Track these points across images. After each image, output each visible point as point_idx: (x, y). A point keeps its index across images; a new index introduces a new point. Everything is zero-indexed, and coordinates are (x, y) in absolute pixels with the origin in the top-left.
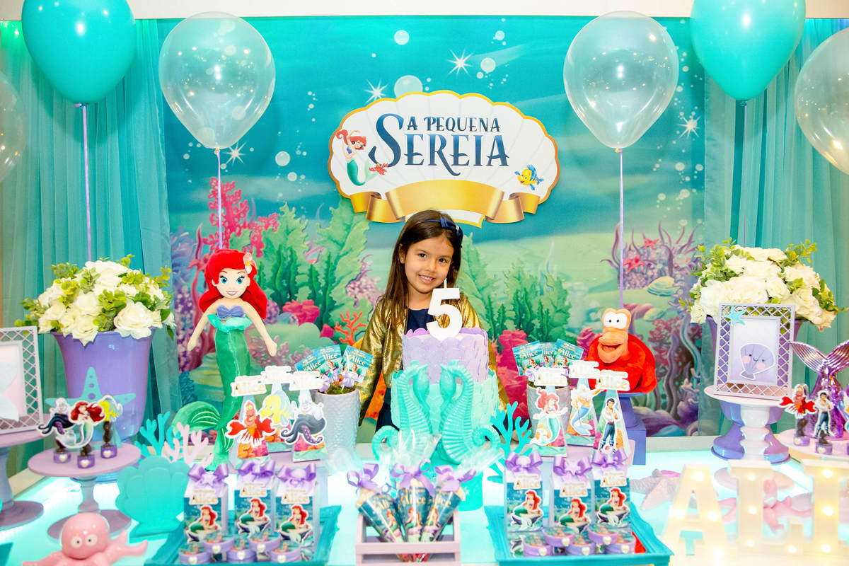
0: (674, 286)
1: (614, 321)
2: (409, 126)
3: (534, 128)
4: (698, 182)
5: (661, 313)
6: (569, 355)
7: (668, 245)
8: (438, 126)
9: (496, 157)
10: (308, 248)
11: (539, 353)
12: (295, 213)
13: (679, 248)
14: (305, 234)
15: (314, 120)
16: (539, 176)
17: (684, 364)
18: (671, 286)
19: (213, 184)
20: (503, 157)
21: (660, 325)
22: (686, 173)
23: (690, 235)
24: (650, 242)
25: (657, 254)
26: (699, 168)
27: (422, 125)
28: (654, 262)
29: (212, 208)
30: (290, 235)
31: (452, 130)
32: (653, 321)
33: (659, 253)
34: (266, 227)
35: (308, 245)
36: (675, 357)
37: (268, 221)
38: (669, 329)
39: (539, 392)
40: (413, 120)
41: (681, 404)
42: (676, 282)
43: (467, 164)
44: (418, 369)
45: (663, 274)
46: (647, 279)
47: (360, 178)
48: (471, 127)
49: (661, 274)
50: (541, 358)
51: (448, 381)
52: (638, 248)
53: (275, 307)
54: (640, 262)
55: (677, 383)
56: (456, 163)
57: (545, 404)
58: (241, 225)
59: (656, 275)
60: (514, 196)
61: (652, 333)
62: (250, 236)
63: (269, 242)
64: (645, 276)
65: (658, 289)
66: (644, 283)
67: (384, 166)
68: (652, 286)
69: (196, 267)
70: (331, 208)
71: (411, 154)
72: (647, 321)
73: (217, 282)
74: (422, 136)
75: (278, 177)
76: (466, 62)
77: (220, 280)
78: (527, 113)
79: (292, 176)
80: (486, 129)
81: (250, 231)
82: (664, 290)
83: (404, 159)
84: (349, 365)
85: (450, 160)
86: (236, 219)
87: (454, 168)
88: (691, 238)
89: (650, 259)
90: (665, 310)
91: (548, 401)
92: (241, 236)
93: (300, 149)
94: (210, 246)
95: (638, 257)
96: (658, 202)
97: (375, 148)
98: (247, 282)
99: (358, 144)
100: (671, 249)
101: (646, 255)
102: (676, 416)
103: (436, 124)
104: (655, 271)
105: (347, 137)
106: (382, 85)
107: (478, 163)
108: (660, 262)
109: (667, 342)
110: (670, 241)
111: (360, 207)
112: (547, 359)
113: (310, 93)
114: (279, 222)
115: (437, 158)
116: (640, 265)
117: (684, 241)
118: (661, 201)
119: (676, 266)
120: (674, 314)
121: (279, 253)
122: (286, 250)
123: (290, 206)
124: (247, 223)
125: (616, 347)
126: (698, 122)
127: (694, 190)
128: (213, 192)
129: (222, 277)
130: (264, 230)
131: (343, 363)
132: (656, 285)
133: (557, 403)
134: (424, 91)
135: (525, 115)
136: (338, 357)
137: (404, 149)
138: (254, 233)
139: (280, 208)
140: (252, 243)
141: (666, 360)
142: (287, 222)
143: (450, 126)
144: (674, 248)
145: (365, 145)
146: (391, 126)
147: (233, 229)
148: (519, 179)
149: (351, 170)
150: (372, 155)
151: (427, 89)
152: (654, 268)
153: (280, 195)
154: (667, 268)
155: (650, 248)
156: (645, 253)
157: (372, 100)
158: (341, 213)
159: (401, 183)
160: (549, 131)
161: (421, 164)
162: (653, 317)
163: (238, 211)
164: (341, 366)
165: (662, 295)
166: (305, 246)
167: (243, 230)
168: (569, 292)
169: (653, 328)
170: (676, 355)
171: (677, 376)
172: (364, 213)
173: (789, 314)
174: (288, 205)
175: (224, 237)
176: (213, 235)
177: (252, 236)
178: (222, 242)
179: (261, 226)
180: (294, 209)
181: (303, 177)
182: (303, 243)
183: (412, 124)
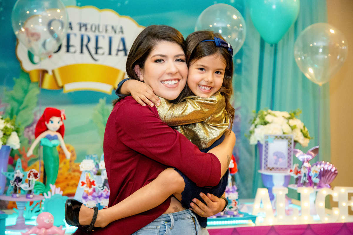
2: (68, 28)
8: (86, 29)
9: (121, 51)
20: (125, 50)
26: (239, 61)
27: (76, 27)
31: (94, 31)
40: (70, 24)
43: (103, 54)
47: (36, 59)
48: (106, 30)
56: (96, 53)
67: (51, 52)
70: (14, 78)
71: (68, 46)
73: (48, 123)
77: (50, 122)
80: (115, 32)
83: (64, 49)
87: (95, 56)
97: (46, 41)
99: (36, 37)
103: (85, 27)
105: (28, 32)
107: (110, 53)
111: (35, 78)
115: (85, 49)
129: (51, 120)
135: (140, 25)
137: (64, 43)
143: (94, 29)
145: (39, 38)
150: (44, 45)
151: (79, 4)
158: (21, 82)
159: (61, 64)
172: (37, 83)
173: (291, 139)
183: (69, 26)
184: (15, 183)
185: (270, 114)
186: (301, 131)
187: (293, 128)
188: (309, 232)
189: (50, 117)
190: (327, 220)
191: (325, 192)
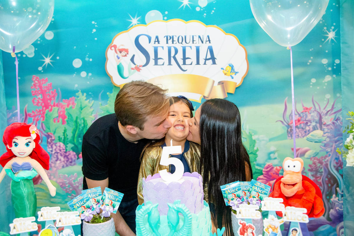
0: (323, 136)
1: (291, 167)
2: (155, 42)
3: (232, 40)
4: (337, 70)
5: (315, 153)
6: (260, 191)
7: (319, 111)
8: (173, 41)
9: (209, 59)
10: (94, 118)
11: (239, 190)
12: (86, 96)
13: (326, 112)
14: (92, 110)
15: (96, 39)
16: (236, 70)
17: (332, 185)
18: (322, 136)
19: (34, 79)
20: (213, 59)
21: (315, 161)
22: (328, 65)
23: (332, 104)
24: (307, 109)
25: (312, 116)
26: (337, 61)
27: (163, 40)
28: (310, 121)
29: (34, 95)
30: (83, 110)
31: (181, 43)
32: (311, 159)
33: (313, 116)
34: (68, 106)
35: (94, 116)
36: (326, 181)
37: (69, 102)
38: (321, 163)
39: (240, 223)
40: (157, 37)
41: (332, 211)
42: (324, 133)
43: (191, 64)
44: (151, 207)
45: (316, 129)
46: (305, 132)
47: (125, 74)
48: (193, 41)
49: (314, 129)
50: (240, 193)
51: (173, 216)
52: (299, 113)
53: (74, 155)
54: (301, 122)
55: (328, 197)
56: (184, 63)
57: (245, 232)
58: (52, 105)
59: (311, 129)
60: (221, 83)
61: (310, 166)
62: (58, 111)
63: (70, 115)
64: (305, 130)
65: (313, 138)
66: (304, 135)
67: (140, 66)
68: (309, 136)
70: (108, 93)
71: (156, 59)
72: (307, 158)
73: (11, 146)
74: (163, 47)
75: (75, 75)
76: (189, 1)
78: (227, 31)
79: (83, 74)
80: (202, 42)
81: (58, 108)
82: (317, 139)
84: (107, 201)
85: (181, 62)
86: (49, 101)
87: (183, 67)
88: (333, 105)
89: (307, 119)
90: (318, 151)
91: (247, 230)
92: (52, 111)
93: (88, 57)
94: (33, 118)
95: (300, 118)
96: (311, 84)
97: (134, 56)
98: (33, 145)
99: (124, 53)
100: (321, 113)
101: (305, 117)
102: (328, 219)
103: (171, 40)
104: (311, 127)
105: (117, 49)
106: (137, 17)
107: (198, 63)
108: (314, 121)
109: (321, 171)
110: (320, 108)
112: (245, 193)
113: (93, 22)
114: (76, 102)
115: (172, 60)
116: (301, 123)
117: (329, 108)
118: (313, 83)
119: (324, 123)
120: (324, 154)
121: (76, 122)
122: (81, 120)
123: (83, 92)
124: (56, 104)
125: (294, 185)
126: (336, 33)
127: (334, 76)
128: (34, 84)
129: (14, 142)
130: (66, 108)
131: (103, 200)
132: (312, 135)
133: (254, 231)
134: (164, 19)
135: (227, 32)
136: (99, 195)
137: (152, 56)
138: (61, 110)
139: (77, 94)
140: (59, 116)
141: (320, 183)
142: (81, 102)
143: (180, 41)
144: (322, 112)
145: (128, 54)
146: (143, 42)
147: (47, 107)
148: (224, 72)
149: (120, 70)
150: (132, 60)
151: (166, 18)
152: (310, 125)
153: (76, 86)
154: (318, 125)
155: (307, 113)
156: (304, 116)
157: (132, 26)
160: (242, 42)
161: (163, 64)
162: (310, 156)
163: (50, 96)
164: (101, 202)
165: (315, 142)
167: (53, 108)
168: (257, 141)
169: (311, 163)
170: (327, 179)
171: (328, 193)
174: (81, 91)
175: (42, 112)
176: (35, 111)
177: (59, 112)
178: (41, 116)
179: (65, 105)
180: (85, 94)
181: (90, 74)
182: (91, 115)
183: (156, 40)
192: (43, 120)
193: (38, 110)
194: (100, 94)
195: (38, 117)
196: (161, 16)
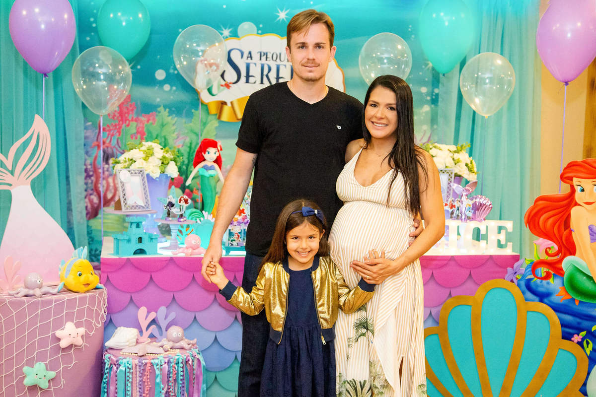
2: (248, 57)
4: (435, 100)
8: (267, 58)
10: (176, 137)
12: (169, 112)
14: (175, 127)
22: (427, 94)
23: (429, 136)
26: (436, 91)
27: (256, 56)
30: (164, 127)
31: (276, 61)
34: (148, 121)
35: (177, 135)
37: (150, 117)
40: (250, 53)
47: (214, 91)
56: (277, 82)
58: (130, 119)
62: (136, 127)
63: (150, 132)
67: (230, 83)
69: (96, 148)
70: (193, 111)
71: (248, 76)
73: (205, 153)
74: (255, 64)
75: (157, 87)
76: (286, 15)
77: (207, 153)
79: (167, 87)
81: (136, 123)
83: (243, 79)
85: (274, 81)
86: (127, 115)
88: (430, 138)
92: (130, 127)
93: (172, 69)
94: (107, 133)
97: (224, 71)
98: (217, 154)
99: (214, 68)
103: (265, 56)
106: (229, 28)
111: (213, 110)
114: (157, 118)
117: (425, 140)
122: (161, 138)
123: (165, 107)
124: (134, 118)
127: (433, 106)
129: (208, 151)
130: (146, 123)
137: (244, 73)
138: (139, 125)
139: (159, 109)
140: (138, 132)
142: (163, 119)
143: (274, 58)
146: (235, 56)
147: (124, 122)
150: (222, 76)
151: (260, 32)
153: (158, 100)
157: (224, 38)
158: (199, 113)
159: (240, 95)
160: (339, 64)
161: (255, 83)
163: (128, 109)
166: (174, 135)
167: (131, 123)
172: (216, 114)
173: (452, 173)
174: (164, 107)
175: (118, 127)
176: (110, 125)
177: (138, 127)
178: (116, 131)
179: (144, 121)
180: (167, 110)
181: (174, 88)
182: (173, 133)
183: (249, 56)
184: (168, 207)
185: (435, 147)
186: (467, 165)
187: (456, 162)
188: (452, 263)
189: (207, 148)
190: (473, 252)
191: (473, 225)
192: (119, 135)
193: (114, 124)
194: (184, 112)
195: (113, 133)
196: (256, 29)
